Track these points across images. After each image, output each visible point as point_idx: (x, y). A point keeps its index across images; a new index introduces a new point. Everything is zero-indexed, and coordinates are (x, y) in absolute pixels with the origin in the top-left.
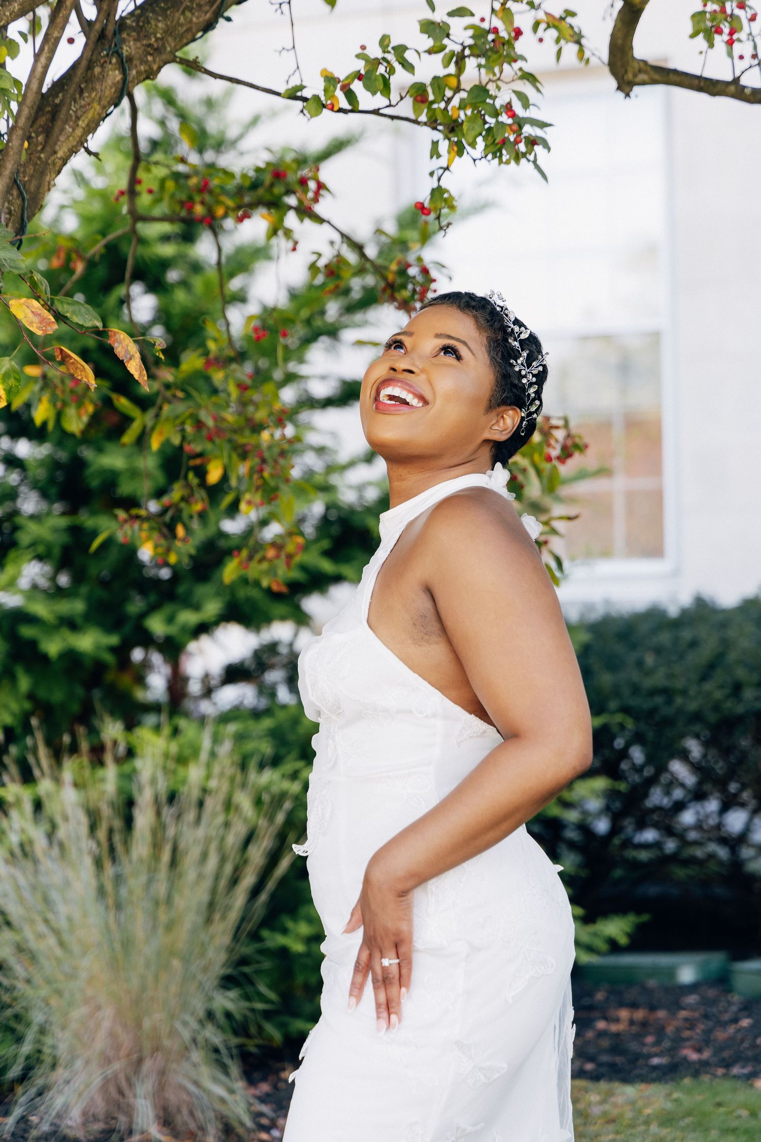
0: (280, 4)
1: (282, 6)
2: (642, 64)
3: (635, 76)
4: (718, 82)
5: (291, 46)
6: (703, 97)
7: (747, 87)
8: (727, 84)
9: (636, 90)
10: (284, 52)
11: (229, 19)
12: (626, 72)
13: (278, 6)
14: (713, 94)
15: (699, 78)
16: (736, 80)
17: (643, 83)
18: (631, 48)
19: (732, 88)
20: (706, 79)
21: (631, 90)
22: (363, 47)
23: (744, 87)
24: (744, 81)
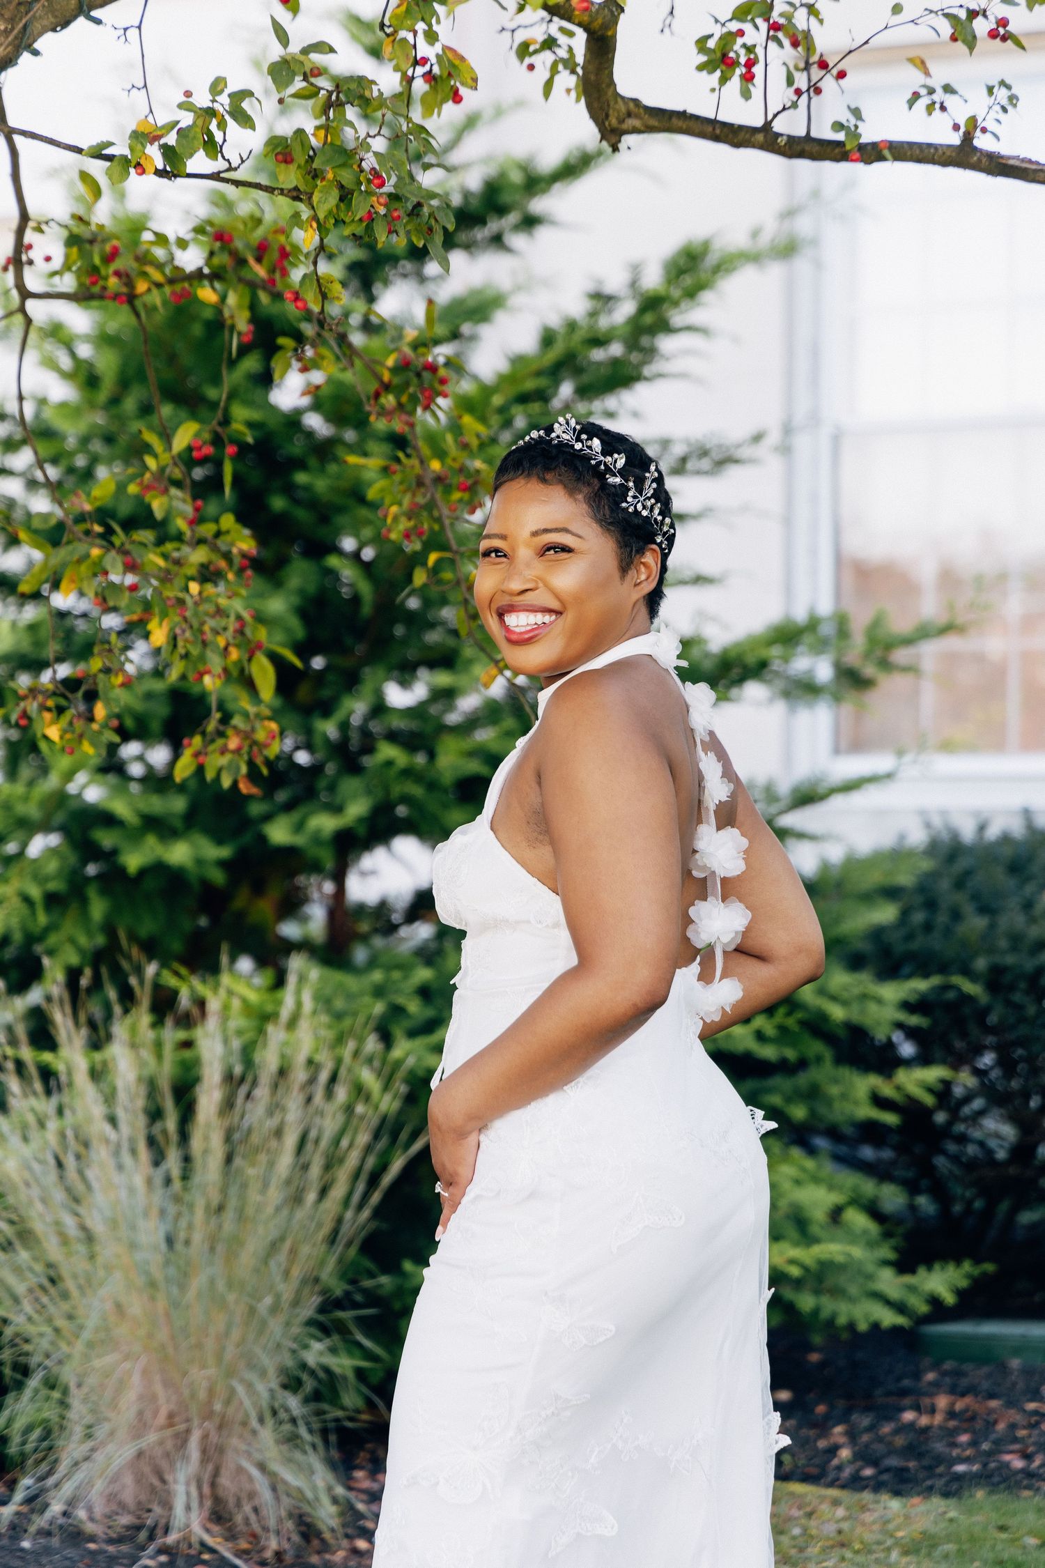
0: (125, 29)
1: (128, 32)
2: (631, 105)
3: (622, 121)
4: (741, 127)
5: (142, 84)
6: (723, 148)
7: (782, 135)
8: (754, 130)
9: (628, 140)
10: (135, 90)
11: (36, 53)
12: (607, 116)
13: (122, 32)
14: (737, 145)
15: (713, 122)
16: (767, 125)
17: (636, 131)
18: (612, 83)
19: (760, 137)
20: (724, 124)
21: (620, 141)
22: (188, 94)
23: (778, 135)
24: (778, 126)
